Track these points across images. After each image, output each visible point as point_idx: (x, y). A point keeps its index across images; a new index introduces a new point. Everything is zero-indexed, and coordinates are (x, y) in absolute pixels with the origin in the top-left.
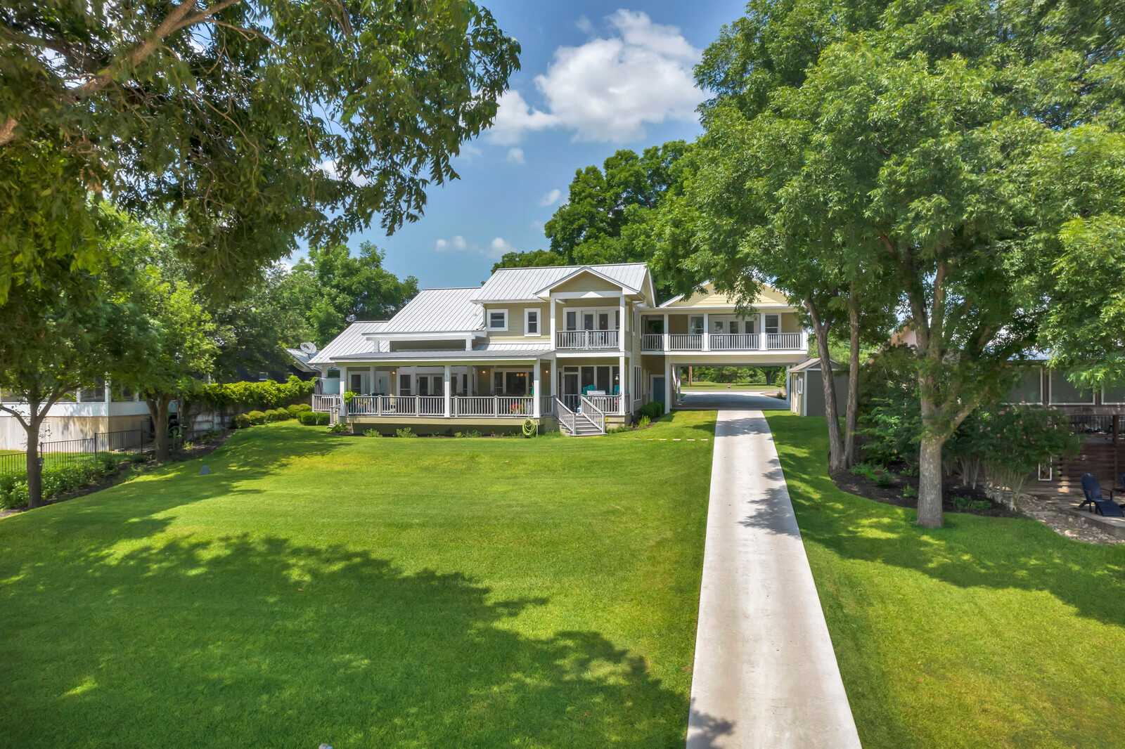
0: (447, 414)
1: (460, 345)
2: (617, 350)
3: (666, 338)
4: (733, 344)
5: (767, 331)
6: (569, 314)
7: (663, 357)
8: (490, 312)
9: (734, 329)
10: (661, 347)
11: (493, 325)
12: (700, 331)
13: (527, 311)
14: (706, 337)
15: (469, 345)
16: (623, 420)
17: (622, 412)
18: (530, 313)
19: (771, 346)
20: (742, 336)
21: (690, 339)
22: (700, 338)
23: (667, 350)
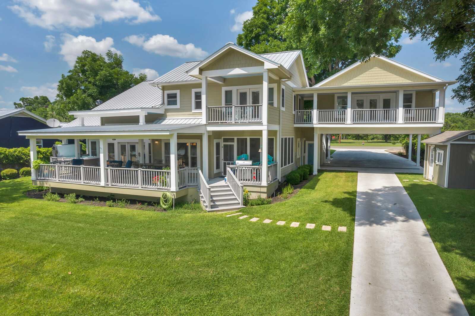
0: (102, 183)
1: (134, 120)
2: (261, 124)
3: (315, 113)
4: (373, 118)
5: (404, 106)
6: (226, 92)
7: (313, 128)
8: (166, 92)
9: (373, 104)
10: (310, 119)
11: (169, 103)
12: (345, 107)
13: (194, 91)
14: (349, 111)
15: (142, 120)
16: (265, 190)
17: (264, 183)
18: (196, 93)
19: (407, 120)
20: (380, 111)
21: (336, 113)
22: (344, 113)
23: (315, 123)
